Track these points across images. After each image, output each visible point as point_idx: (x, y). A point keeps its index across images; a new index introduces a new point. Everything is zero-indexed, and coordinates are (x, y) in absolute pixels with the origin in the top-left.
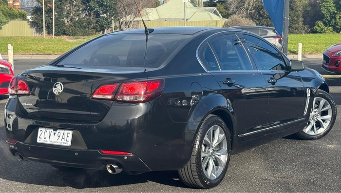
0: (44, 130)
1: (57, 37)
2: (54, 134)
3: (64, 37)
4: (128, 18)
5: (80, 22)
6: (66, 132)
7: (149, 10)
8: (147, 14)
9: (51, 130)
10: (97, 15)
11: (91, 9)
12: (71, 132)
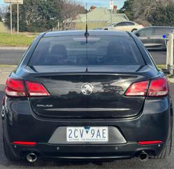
0: (73, 129)
1: (21, 33)
2: (87, 132)
3: (26, 33)
4: (68, 21)
5: (36, 23)
6: (101, 128)
7: (81, 15)
8: (80, 18)
9: (82, 128)
10: (48, 18)
11: (44, 14)
12: (106, 128)
